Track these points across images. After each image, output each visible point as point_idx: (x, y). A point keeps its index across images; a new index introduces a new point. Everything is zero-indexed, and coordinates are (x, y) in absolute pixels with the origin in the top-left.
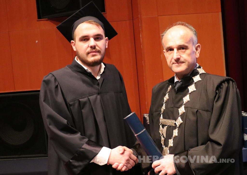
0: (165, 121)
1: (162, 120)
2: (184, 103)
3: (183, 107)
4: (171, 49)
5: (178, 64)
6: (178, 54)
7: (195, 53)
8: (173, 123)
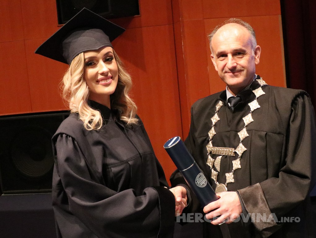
0: (218, 149)
1: (213, 149)
2: (246, 124)
3: (245, 130)
4: (224, 54)
5: (233, 73)
6: (234, 61)
7: (254, 58)
8: (231, 152)
